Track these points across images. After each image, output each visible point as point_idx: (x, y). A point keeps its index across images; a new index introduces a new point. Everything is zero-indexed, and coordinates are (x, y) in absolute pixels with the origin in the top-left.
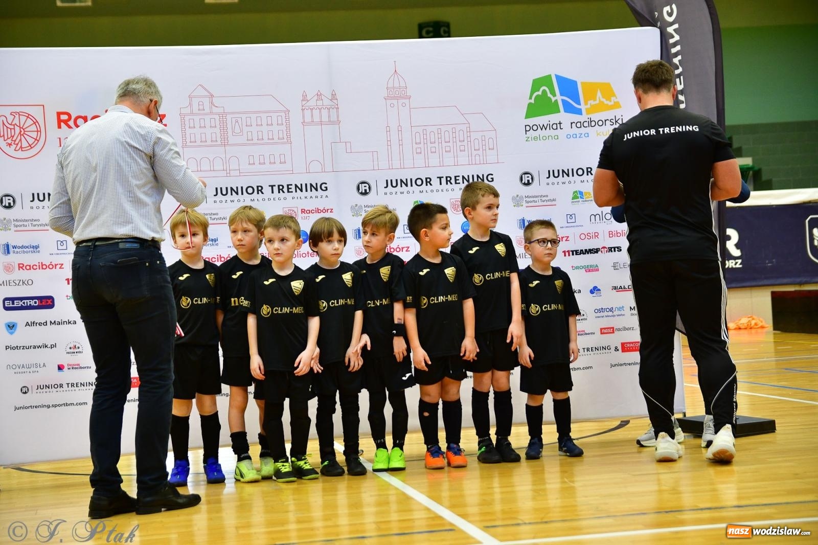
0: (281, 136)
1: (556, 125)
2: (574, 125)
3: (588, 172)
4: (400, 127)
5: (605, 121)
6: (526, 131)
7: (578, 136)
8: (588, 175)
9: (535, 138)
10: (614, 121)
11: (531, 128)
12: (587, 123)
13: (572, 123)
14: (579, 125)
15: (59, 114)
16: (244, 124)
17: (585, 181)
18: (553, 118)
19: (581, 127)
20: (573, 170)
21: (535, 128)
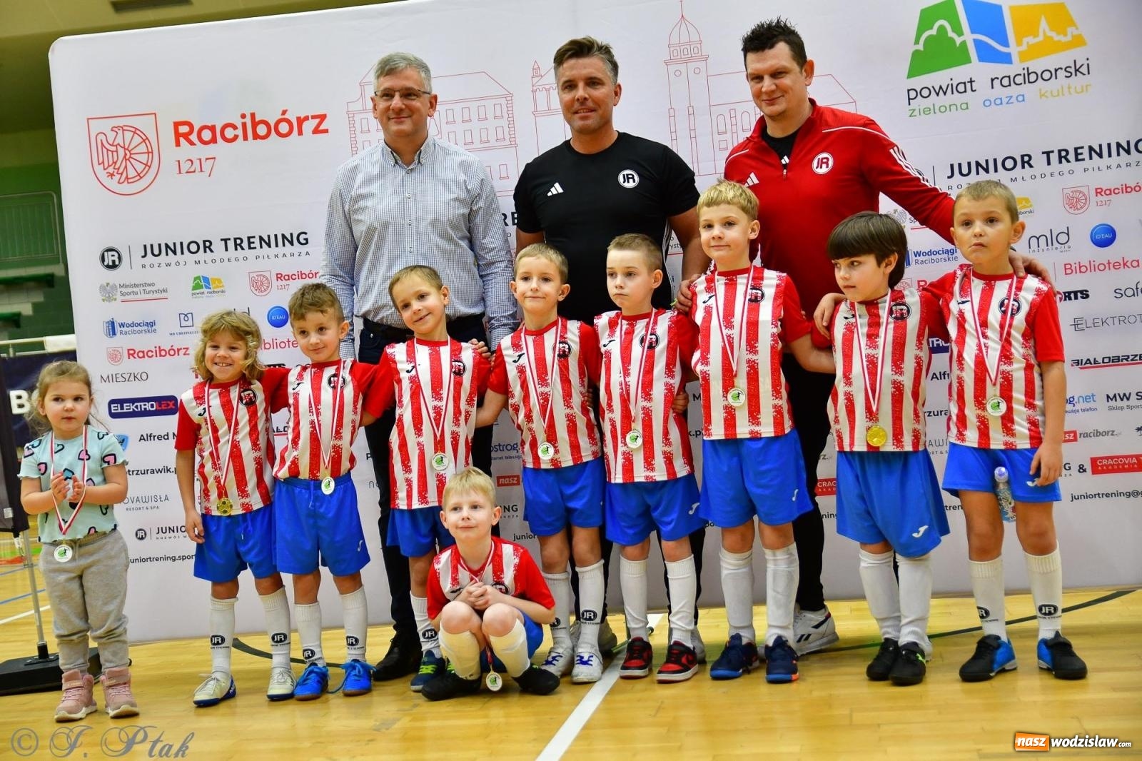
0: (500, 136)
1: (963, 85)
2: (996, 83)
3: (1023, 162)
4: (691, 109)
5: (1056, 70)
6: (909, 99)
7: (1005, 100)
8: (1023, 167)
9: (926, 111)
10: (1072, 70)
11: (919, 93)
12: (1022, 77)
13: (992, 80)
14: (1006, 82)
15: (177, 125)
16: (444, 121)
17: (1019, 179)
18: (959, 74)
19: (1010, 85)
20: (995, 160)
21: (925, 93)
